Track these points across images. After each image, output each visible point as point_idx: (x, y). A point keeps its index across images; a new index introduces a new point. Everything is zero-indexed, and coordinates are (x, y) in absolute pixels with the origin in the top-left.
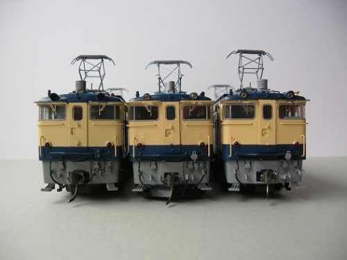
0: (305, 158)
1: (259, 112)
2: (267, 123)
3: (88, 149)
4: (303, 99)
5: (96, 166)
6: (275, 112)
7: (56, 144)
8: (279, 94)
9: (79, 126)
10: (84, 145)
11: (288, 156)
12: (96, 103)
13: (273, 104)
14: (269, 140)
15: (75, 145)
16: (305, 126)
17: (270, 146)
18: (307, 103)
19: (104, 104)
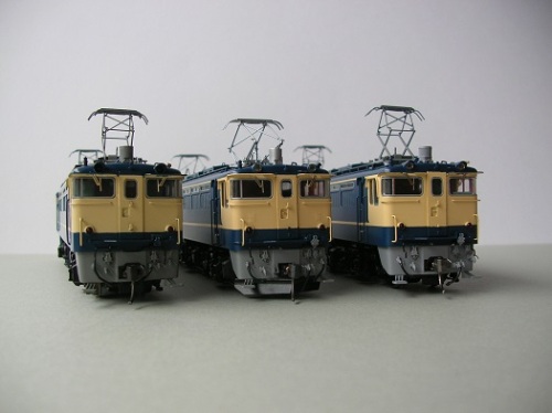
0: (476, 242)
1: (427, 187)
2: (438, 200)
3: (145, 235)
4: (474, 170)
5: (154, 257)
6: (445, 186)
7: (101, 229)
8: (447, 165)
9: (134, 206)
10: (140, 230)
11: (461, 239)
12: (154, 176)
13: (443, 176)
14: (439, 221)
15: (129, 230)
16: (476, 203)
17: (440, 228)
18: (479, 175)
19: (164, 178)
